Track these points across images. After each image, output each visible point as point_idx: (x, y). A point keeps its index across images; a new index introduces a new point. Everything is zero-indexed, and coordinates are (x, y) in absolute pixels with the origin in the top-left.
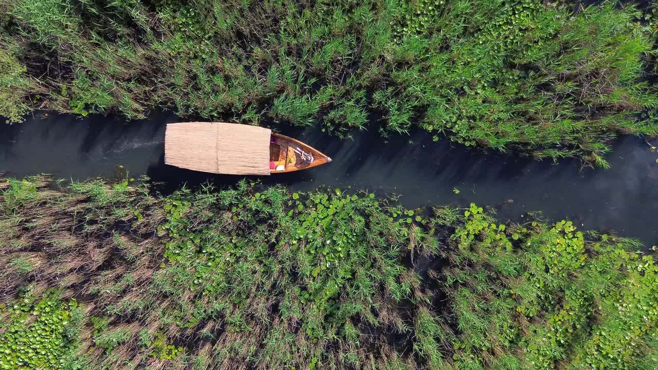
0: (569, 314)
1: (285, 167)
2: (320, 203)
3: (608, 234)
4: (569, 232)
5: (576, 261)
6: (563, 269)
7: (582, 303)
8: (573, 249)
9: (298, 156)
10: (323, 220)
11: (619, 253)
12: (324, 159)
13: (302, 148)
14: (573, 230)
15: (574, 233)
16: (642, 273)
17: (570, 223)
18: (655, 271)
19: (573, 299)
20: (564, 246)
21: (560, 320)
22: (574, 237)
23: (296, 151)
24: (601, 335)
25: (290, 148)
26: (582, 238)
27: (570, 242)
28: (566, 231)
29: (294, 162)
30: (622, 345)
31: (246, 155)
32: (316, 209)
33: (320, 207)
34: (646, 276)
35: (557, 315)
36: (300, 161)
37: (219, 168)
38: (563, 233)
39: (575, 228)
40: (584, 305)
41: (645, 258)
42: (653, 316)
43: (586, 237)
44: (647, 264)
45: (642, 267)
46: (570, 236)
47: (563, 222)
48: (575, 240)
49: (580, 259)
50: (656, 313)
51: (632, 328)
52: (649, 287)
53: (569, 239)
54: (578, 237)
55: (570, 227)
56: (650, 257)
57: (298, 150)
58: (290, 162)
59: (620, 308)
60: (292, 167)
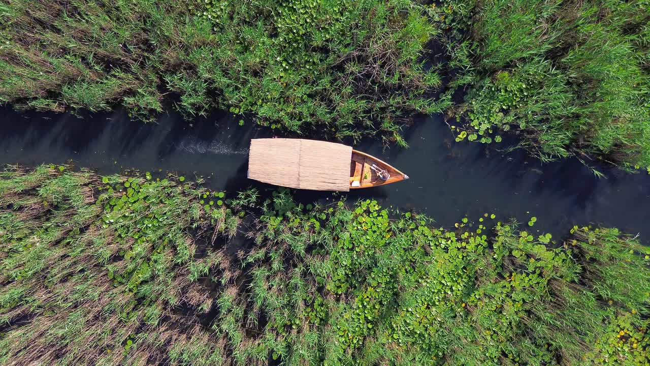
0: (376, 291)
1: (361, 182)
2: (130, 187)
3: (411, 211)
4: (374, 211)
5: (382, 239)
6: (369, 247)
7: (388, 280)
8: (378, 227)
9: (373, 172)
10: (134, 204)
11: (423, 231)
12: (400, 176)
13: (378, 164)
14: (377, 209)
15: (379, 211)
16: (446, 249)
17: (374, 202)
18: (458, 248)
19: (379, 277)
20: (369, 225)
21: (368, 297)
22: (379, 216)
23: (372, 167)
24: (408, 311)
25: (366, 165)
26: (386, 217)
27: (375, 220)
28: (371, 210)
29: (369, 178)
30: (429, 320)
31: (327, 172)
32: (127, 193)
33: (130, 191)
34: (449, 253)
35: (365, 292)
36: (375, 178)
37: (301, 183)
38: (368, 212)
39: (380, 207)
40: (390, 282)
41: (448, 235)
42: (458, 292)
43: (390, 216)
44: (450, 241)
45: (444, 243)
46: (375, 214)
47: (368, 201)
48: (379, 218)
49: (385, 237)
50: (460, 289)
51: (437, 303)
52: (452, 263)
53: (374, 218)
54: (382, 216)
55: (375, 206)
56: (453, 234)
57: (374, 167)
58: (365, 178)
59: (424, 284)
60: (368, 183)
